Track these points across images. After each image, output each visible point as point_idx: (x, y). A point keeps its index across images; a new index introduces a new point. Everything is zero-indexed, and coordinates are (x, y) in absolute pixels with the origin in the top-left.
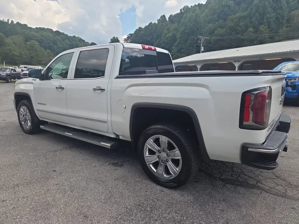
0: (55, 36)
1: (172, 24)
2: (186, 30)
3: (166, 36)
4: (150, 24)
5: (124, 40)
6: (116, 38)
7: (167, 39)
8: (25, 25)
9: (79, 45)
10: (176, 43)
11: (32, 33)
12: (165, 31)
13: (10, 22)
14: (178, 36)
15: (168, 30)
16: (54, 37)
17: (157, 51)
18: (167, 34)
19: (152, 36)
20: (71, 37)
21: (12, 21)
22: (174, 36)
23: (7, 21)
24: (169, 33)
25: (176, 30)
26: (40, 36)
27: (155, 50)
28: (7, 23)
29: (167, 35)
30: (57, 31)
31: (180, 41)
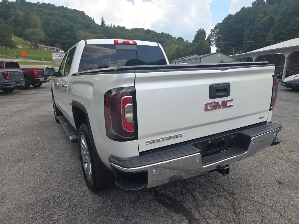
0: (147, 34)
1: (271, 5)
2: (288, 10)
3: (260, 20)
4: (242, 9)
5: (211, 31)
6: (202, 29)
7: (261, 24)
8: (124, 28)
9: (166, 40)
10: (274, 28)
11: (128, 34)
12: (261, 15)
13: (113, 26)
14: (277, 18)
15: (264, 13)
16: (145, 35)
17: (137, 44)
18: (263, 18)
19: (243, 23)
20: (160, 33)
21: (114, 25)
22: (272, 19)
23: (110, 26)
24: (265, 16)
25: (275, 12)
26: (134, 36)
27: (135, 44)
28: (110, 27)
29: (262, 20)
30: (148, 30)
31: (279, 24)
